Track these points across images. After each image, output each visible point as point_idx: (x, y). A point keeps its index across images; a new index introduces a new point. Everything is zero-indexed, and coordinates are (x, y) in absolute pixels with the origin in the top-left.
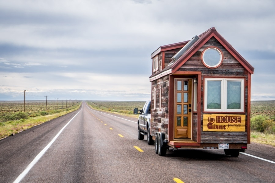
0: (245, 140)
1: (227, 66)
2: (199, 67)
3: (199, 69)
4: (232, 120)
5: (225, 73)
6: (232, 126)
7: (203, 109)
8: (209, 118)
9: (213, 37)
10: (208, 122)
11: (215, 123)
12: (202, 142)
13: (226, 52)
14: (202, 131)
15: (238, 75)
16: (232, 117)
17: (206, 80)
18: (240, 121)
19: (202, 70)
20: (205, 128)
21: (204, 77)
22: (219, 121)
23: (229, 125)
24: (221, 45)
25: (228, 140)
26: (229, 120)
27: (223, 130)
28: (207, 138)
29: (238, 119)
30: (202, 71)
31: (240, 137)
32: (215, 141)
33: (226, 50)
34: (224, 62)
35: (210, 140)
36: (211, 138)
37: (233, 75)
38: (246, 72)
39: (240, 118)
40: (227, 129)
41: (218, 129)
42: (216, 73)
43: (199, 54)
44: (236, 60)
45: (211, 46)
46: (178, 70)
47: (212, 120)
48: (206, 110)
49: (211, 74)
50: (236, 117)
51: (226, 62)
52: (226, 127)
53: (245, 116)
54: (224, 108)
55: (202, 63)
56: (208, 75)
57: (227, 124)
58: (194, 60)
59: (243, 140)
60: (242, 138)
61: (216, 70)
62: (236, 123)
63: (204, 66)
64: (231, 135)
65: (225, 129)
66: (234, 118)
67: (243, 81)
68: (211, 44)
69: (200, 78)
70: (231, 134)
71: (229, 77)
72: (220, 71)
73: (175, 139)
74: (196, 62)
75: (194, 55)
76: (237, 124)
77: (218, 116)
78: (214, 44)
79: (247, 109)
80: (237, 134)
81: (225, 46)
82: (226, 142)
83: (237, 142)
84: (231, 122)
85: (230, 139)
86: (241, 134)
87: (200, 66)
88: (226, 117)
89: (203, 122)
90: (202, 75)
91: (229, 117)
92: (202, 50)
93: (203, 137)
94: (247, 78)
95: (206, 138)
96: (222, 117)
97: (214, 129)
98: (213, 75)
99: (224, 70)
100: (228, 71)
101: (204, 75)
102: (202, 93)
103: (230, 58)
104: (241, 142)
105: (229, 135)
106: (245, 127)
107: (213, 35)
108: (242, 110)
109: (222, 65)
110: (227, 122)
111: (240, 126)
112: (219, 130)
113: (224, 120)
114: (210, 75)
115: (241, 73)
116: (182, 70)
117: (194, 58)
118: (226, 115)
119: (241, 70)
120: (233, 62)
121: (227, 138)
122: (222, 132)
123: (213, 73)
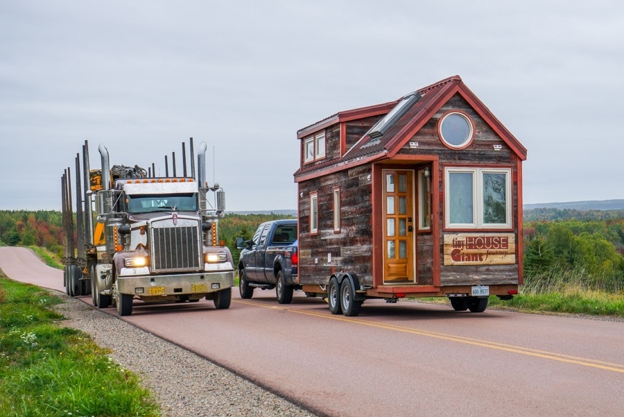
0: (514, 279)
1: (482, 145)
2: (435, 148)
3: (434, 150)
4: (493, 243)
5: (478, 158)
6: (493, 254)
7: (443, 225)
8: (453, 241)
9: (458, 93)
10: (453, 249)
11: (465, 250)
12: (442, 285)
13: (479, 120)
14: (443, 264)
15: (499, 160)
16: (493, 238)
17: (447, 170)
18: (506, 245)
19: (440, 152)
20: (449, 260)
21: (443, 166)
22: (470, 246)
23: (488, 254)
24: (471, 107)
25: (486, 280)
26: (488, 244)
27: (478, 262)
28: (451, 278)
29: (503, 241)
30: (439, 154)
31: (507, 273)
32: (465, 281)
33: (480, 117)
34: (476, 139)
35: (456, 281)
36: (458, 277)
37: (492, 162)
38: (513, 157)
39: (506, 240)
40: (486, 260)
41: (469, 260)
42: (463, 157)
43: (433, 123)
44: (496, 134)
45: (455, 109)
46: (398, 153)
47: (459, 244)
48: (448, 225)
49: (455, 160)
50: (500, 238)
51: (480, 139)
52: (484, 257)
53: (513, 235)
54: (479, 222)
55: (440, 139)
56: (450, 161)
57: (484, 251)
58: (425, 134)
59: (512, 279)
60: (510, 276)
61: (464, 154)
62: (500, 248)
63: (443, 145)
64: (492, 271)
65: (481, 260)
66: (496, 240)
67: (508, 173)
68: (453, 106)
69: (436, 167)
70: (491, 268)
71: (486, 166)
72: (470, 155)
73: (385, 282)
74: (428, 138)
75: (425, 126)
76: (502, 250)
77: (469, 238)
78: (459, 106)
79: (517, 223)
80: (502, 268)
81: (477, 109)
82: (484, 282)
83: (501, 283)
84: (492, 248)
85: (490, 277)
86: (508, 267)
87: (436, 144)
88: (483, 238)
89: (445, 248)
90: (440, 161)
91: (488, 238)
92: (438, 116)
93: (443, 276)
94: (516, 167)
95: (448, 276)
96: (476, 238)
97: (463, 260)
98: (458, 161)
99: (477, 152)
100: (484, 154)
101: (444, 161)
102: (440, 195)
103: (487, 132)
104: (508, 282)
105: (488, 270)
106: (514, 256)
107: (457, 89)
108: (508, 225)
109: (473, 143)
110: (484, 248)
111: (506, 253)
112: (471, 262)
113: (480, 243)
114: (453, 162)
115: (506, 158)
116: (404, 153)
117: (426, 130)
118: (482, 235)
119: (506, 153)
120: (492, 138)
121: (484, 276)
122: (477, 266)
123: (459, 159)
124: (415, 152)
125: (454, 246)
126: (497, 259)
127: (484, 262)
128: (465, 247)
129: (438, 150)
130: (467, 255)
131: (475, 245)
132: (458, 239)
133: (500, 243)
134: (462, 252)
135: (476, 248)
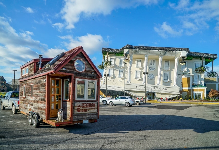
1: (88, 72)
2: (72, 71)
3: (72, 72)
4: (91, 106)
5: (87, 76)
6: (91, 109)
7: (74, 99)
8: (78, 105)
9: (81, 52)
10: (77, 108)
11: (82, 108)
12: (73, 121)
13: (88, 63)
14: (74, 113)
15: (93, 78)
16: (91, 103)
17: (77, 80)
18: (95, 106)
19: (74, 73)
20: (76, 112)
21: (75, 77)
22: (83, 107)
23: (89, 109)
24: (85, 58)
27: (86, 112)
28: (77, 118)
29: (94, 104)
32: (81, 119)
34: (86, 69)
35: (78, 119)
36: (79, 117)
37: (91, 78)
38: (98, 77)
39: (95, 104)
40: (88, 111)
42: (82, 75)
43: (72, 62)
44: (93, 68)
46: (59, 71)
47: (80, 106)
48: (76, 99)
49: (79, 76)
50: (93, 104)
51: (88, 70)
52: (88, 110)
53: (97, 103)
54: (86, 98)
55: (74, 68)
57: (88, 108)
60: (95, 116)
62: (93, 107)
63: (75, 70)
64: (90, 115)
65: (87, 111)
66: (92, 104)
67: (96, 81)
68: (79, 57)
69: (73, 78)
70: (90, 114)
71: (89, 79)
72: (84, 75)
74: (70, 67)
75: (69, 62)
77: (83, 104)
78: (81, 57)
79: (98, 99)
80: (93, 113)
81: (88, 59)
82: (87, 119)
83: (93, 119)
84: (90, 107)
85: (89, 117)
86: (95, 113)
88: (88, 104)
89: (75, 107)
91: (89, 104)
92: (74, 59)
93: (74, 117)
94: (98, 80)
96: (85, 104)
97: (81, 112)
98: (80, 77)
99: (86, 74)
100: (89, 75)
102: (74, 88)
103: (90, 67)
104: (95, 118)
105: (89, 114)
106: (97, 109)
107: (81, 50)
108: (95, 99)
109: (85, 71)
110: (88, 107)
111: (94, 109)
115: (95, 77)
116: (61, 72)
117: (69, 64)
118: (87, 103)
119: (95, 75)
120: (91, 70)
121: (87, 117)
122: (85, 114)
123: (81, 76)
124: (65, 71)
125: (78, 107)
126: (92, 111)
127: (88, 112)
128: (82, 107)
129: (73, 72)
130: (82, 110)
131: (85, 106)
132: (80, 104)
133: (93, 105)
134: (81, 108)
135: (85, 107)
